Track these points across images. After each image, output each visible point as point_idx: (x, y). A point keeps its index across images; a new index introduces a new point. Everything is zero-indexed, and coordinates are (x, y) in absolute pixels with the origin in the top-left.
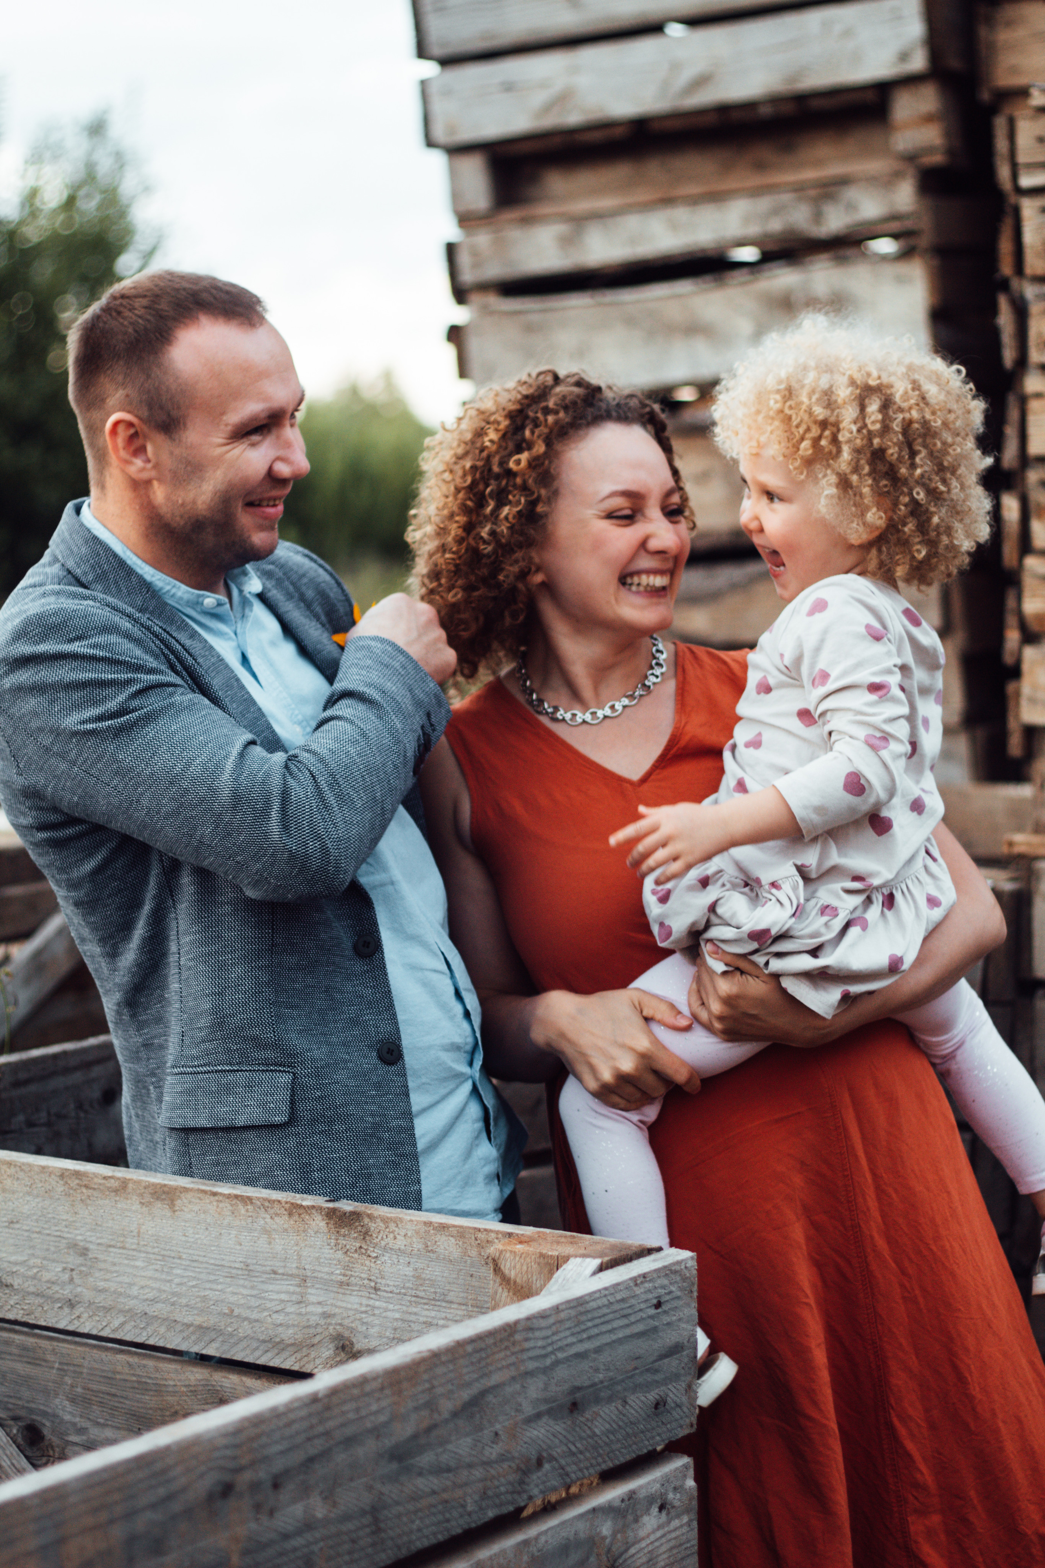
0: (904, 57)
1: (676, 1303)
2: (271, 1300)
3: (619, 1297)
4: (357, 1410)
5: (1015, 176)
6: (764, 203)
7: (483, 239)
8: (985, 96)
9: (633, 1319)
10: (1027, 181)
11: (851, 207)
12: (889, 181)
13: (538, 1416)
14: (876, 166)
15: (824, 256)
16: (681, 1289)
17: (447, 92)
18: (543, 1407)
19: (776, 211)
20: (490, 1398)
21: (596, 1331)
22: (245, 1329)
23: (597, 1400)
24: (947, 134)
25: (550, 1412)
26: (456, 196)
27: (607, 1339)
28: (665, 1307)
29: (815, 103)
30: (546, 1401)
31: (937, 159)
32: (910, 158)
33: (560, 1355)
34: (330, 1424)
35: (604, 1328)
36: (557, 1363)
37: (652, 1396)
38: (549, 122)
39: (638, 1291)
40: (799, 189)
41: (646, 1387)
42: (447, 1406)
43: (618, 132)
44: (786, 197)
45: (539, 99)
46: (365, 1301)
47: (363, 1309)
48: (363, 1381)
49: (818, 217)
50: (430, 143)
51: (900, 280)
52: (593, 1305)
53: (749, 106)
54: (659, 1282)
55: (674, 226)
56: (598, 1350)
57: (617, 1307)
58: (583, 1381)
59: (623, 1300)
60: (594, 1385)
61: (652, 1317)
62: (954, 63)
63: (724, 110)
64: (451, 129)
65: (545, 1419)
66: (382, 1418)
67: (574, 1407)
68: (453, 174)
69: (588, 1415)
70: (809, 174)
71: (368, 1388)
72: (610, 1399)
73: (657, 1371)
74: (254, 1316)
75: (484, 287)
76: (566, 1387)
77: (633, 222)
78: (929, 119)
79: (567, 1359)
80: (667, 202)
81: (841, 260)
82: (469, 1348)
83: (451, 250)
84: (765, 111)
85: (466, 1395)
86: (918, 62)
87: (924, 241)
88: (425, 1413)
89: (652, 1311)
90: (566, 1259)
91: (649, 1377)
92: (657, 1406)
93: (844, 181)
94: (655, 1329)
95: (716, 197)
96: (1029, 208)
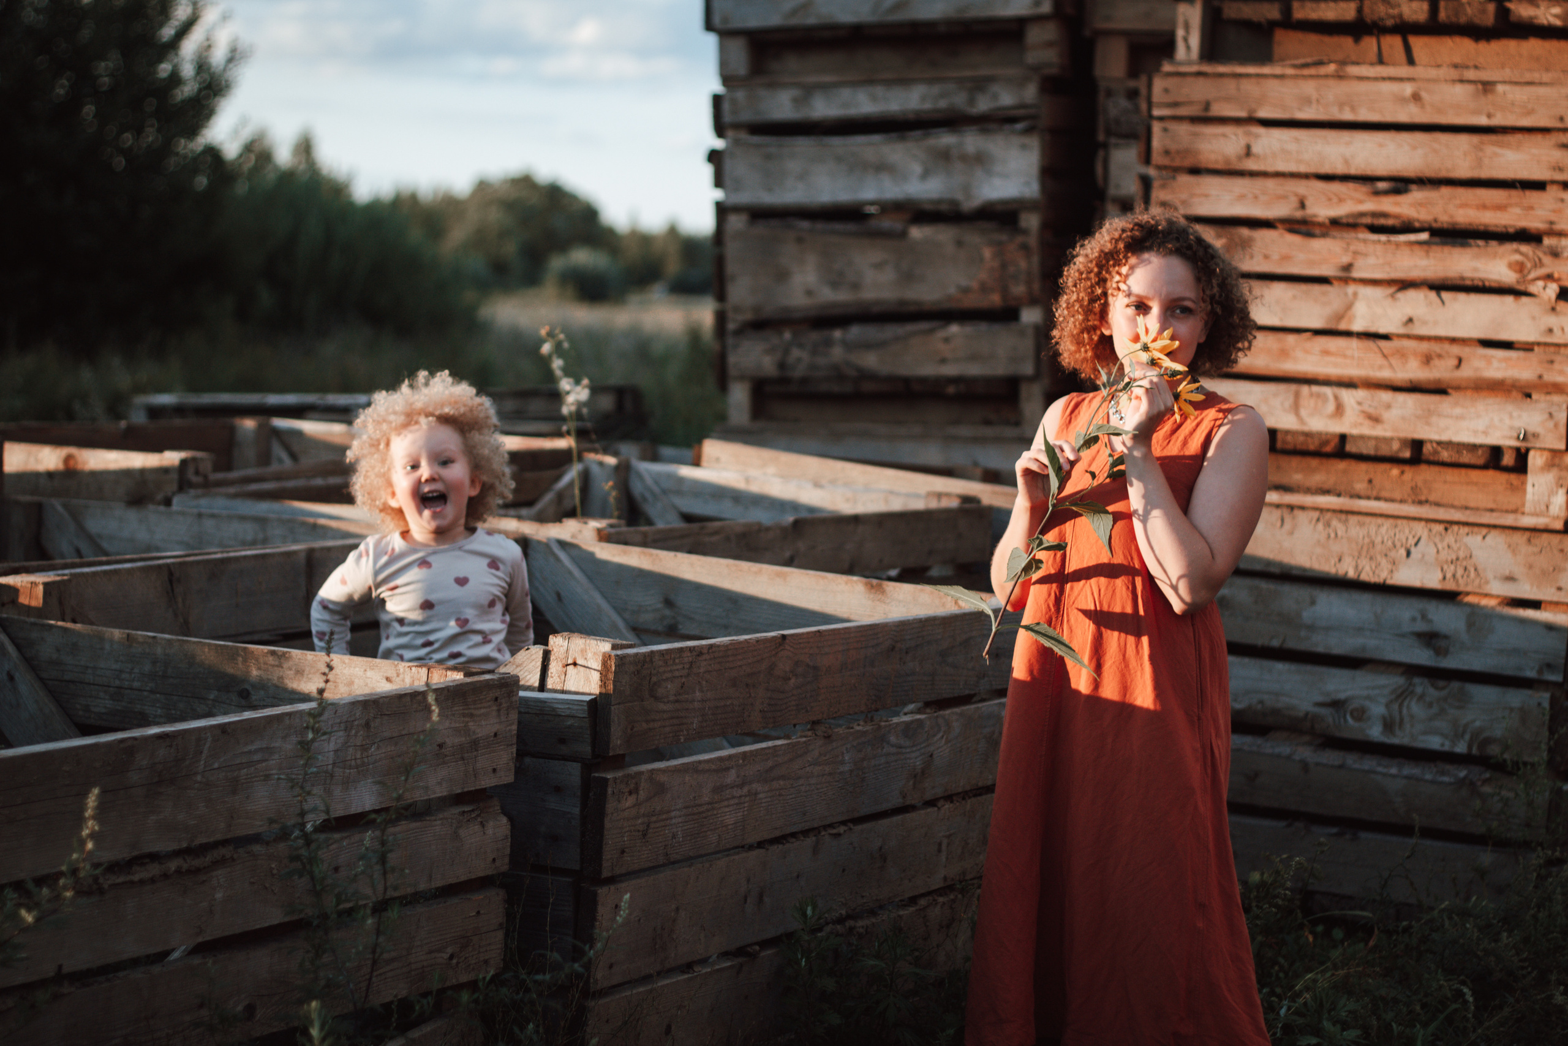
5: (1150, 109)
6: (936, 89)
7: (740, 95)
8: (1087, 33)
10: (1156, 112)
11: (995, 97)
12: (1021, 82)
14: (1012, 71)
15: (974, 128)
19: (944, 95)
24: (1063, 55)
26: (723, 64)
29: (975, 27)
31: (1054, 71)
32: (1035, 68)
38: (795, 21)
40: (960, 81)
43: (842, 33)
44: (951, 86)
45: (787, 6)
49: (972, 101)
50: (709, 27)
51: (1024, 147)
53: (930, 25)
55: (874, 98)
62: (1069, 10)
63: (916, 25)
64: (725, 20)
68: (723, 51)
70: (968, 73)
75: (737, 126)
77: (846, 93)
78: (1050, 44)
80: (870, 82)
81: (985, 131)
83: (717, 100)
84: (940, 28)
86: (1046, 7)
87: (1041, 123)
93: (991, 79)
95: (904, 82)
96: (1157, 127)
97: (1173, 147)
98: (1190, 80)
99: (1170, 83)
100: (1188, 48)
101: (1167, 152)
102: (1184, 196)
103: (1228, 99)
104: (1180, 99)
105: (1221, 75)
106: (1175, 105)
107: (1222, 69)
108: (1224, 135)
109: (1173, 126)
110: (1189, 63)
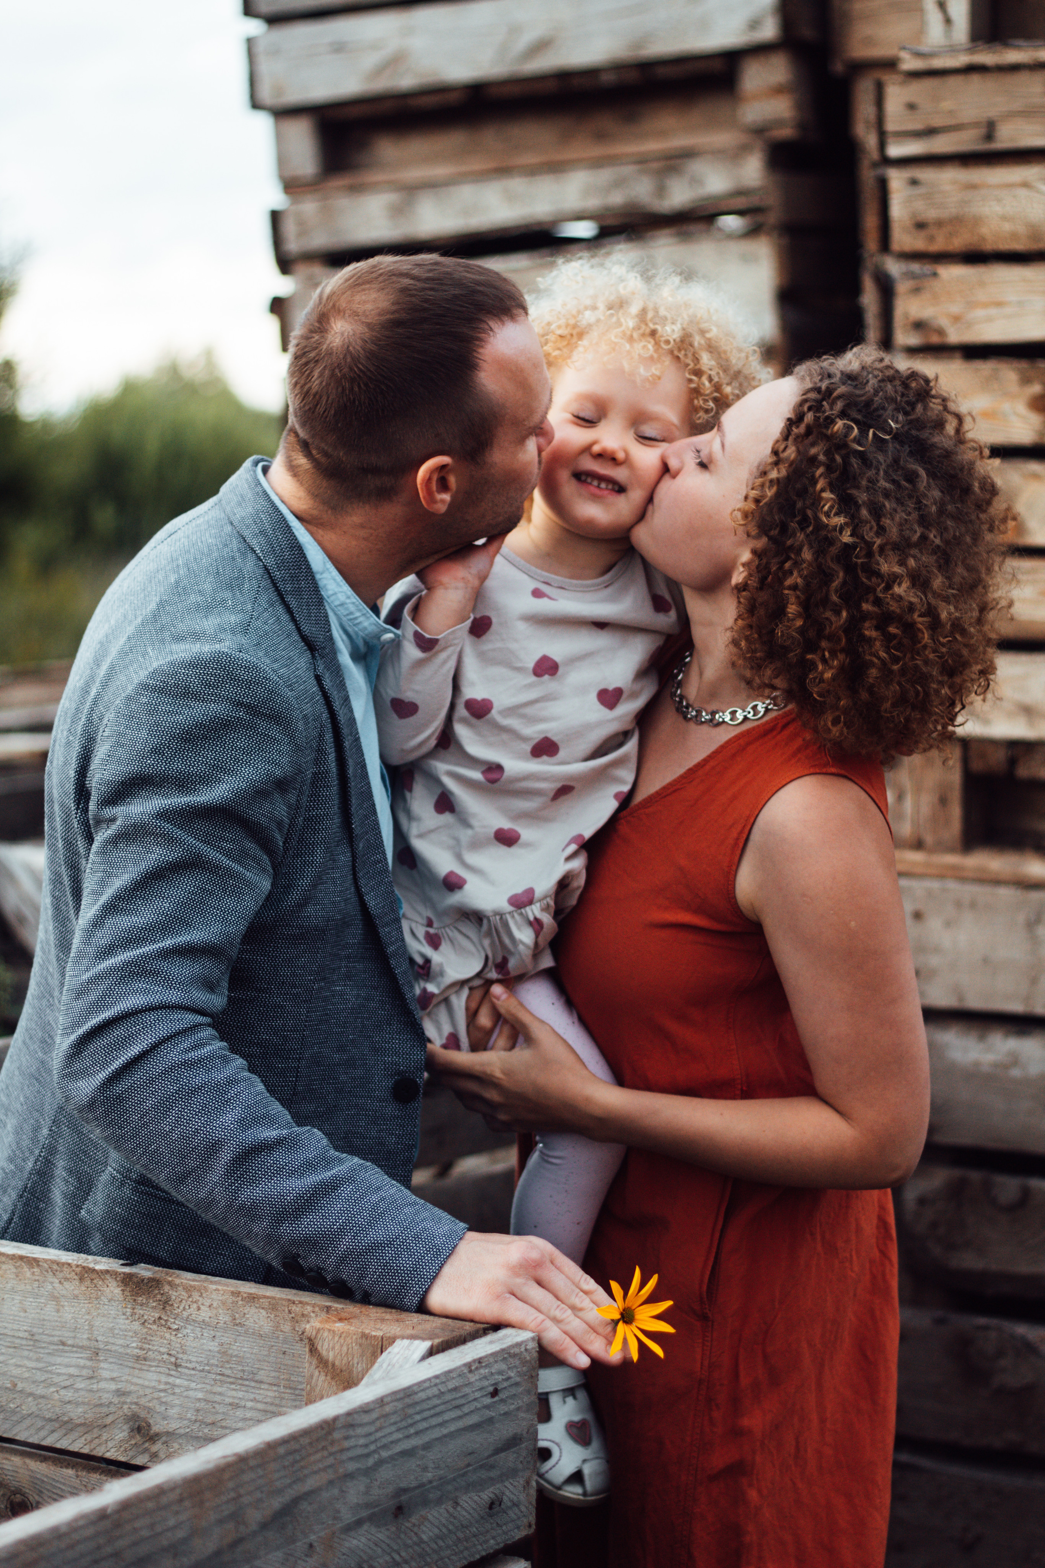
0: (754, 24)
1: (513, 1391)
2: (59, 1374)
3: (451, 1385)
4: (152, 1526)
5: (882, 145)
6: (605, 175)
7: (309, 207)
8: (839, 67)
9: (466, 1409)
10: (895, 151)
11: (696, 181)
12: (737, 154)
13: (359, 1523)
14: (723, 138)
15: (667, 231)
16: (520, 1374)
17: (275, 52)
18: (364, 1514)
19: (618, 183)
20: (304, 1506)
21: (425, 1425)
22: (30, 1406)
23: (425, 1503)
24: (799, 106)
25: (371, 1518)
26: (282, 161)
27: (436, 1433)
28: (502, 1395)
29: (661, 71)
30: (367, 1505)
31: (786, 133)
32: (759, 131)
33: (385, 1454)
34: (121, 1543)
35: (434, 1421)
36: (381, 1462)
37: (486, 1495)
38: (381, 85)
39: (473, 1378)
40: (642, 160)
41: (480, 1485)
42: (255, 1517)
43: (453, 97)
44: (627, 170)
45: (370, 60)
46: (164, 1379)
47: (162, 1387)
48: (159, 1492)
49: (661, 191)
50: (256, 105)
51: (746, 259)
52: (422, 1395)
53: (591, 73)
54: (495, 1368)
55: (510, 198)
56: (427, 1447)
57: (448, 1397)
58: (410, 1481)
59: (455, 1389)
60: (422, 1485)
61: (487, 1407)
62: (807, 32)
63: (564, 77)
64: (279, 90)
65: (366, 1527)
66: (180, 1534)
67: (399, 1511)
68: (280, 138)
69: (414, 1519)
70: (653, 146)
71: (164, 1500)
72: (439, 1501)
73: (492, 1467)
74: (40, 1391)
75: (307, 257)
76: (390, 1489)
77: (467, 193)
78: (778, 90)
79: (392, 1458)
80: (503, 171)
81: (685, 237)
82: (281, 1450)
83: (276, 217)
84: (607, 78)
85: (276, 1503)
86: (769, 31)
87: (772, 218)
88: (230, 1526)
89: (488, 1400)
90: (392, 1341)
91: (483, 1474)
92: (491, 1506)
93: (689, 154)
94: (491, 1420)
95: (555, 168)
96: (897, 179)
97: (931, 214)
98: (953, 82)
99: (917, 91)
100: (948, 21)
101: (920, 226)
102: (955, 309)
103: (1028, 113)
104: (937, 122)
105: (1014, 68)
106: (930, 132)
107: (1013, 56)
108: (1025, 185)
109: (926, 174)
110: (953, 50)
